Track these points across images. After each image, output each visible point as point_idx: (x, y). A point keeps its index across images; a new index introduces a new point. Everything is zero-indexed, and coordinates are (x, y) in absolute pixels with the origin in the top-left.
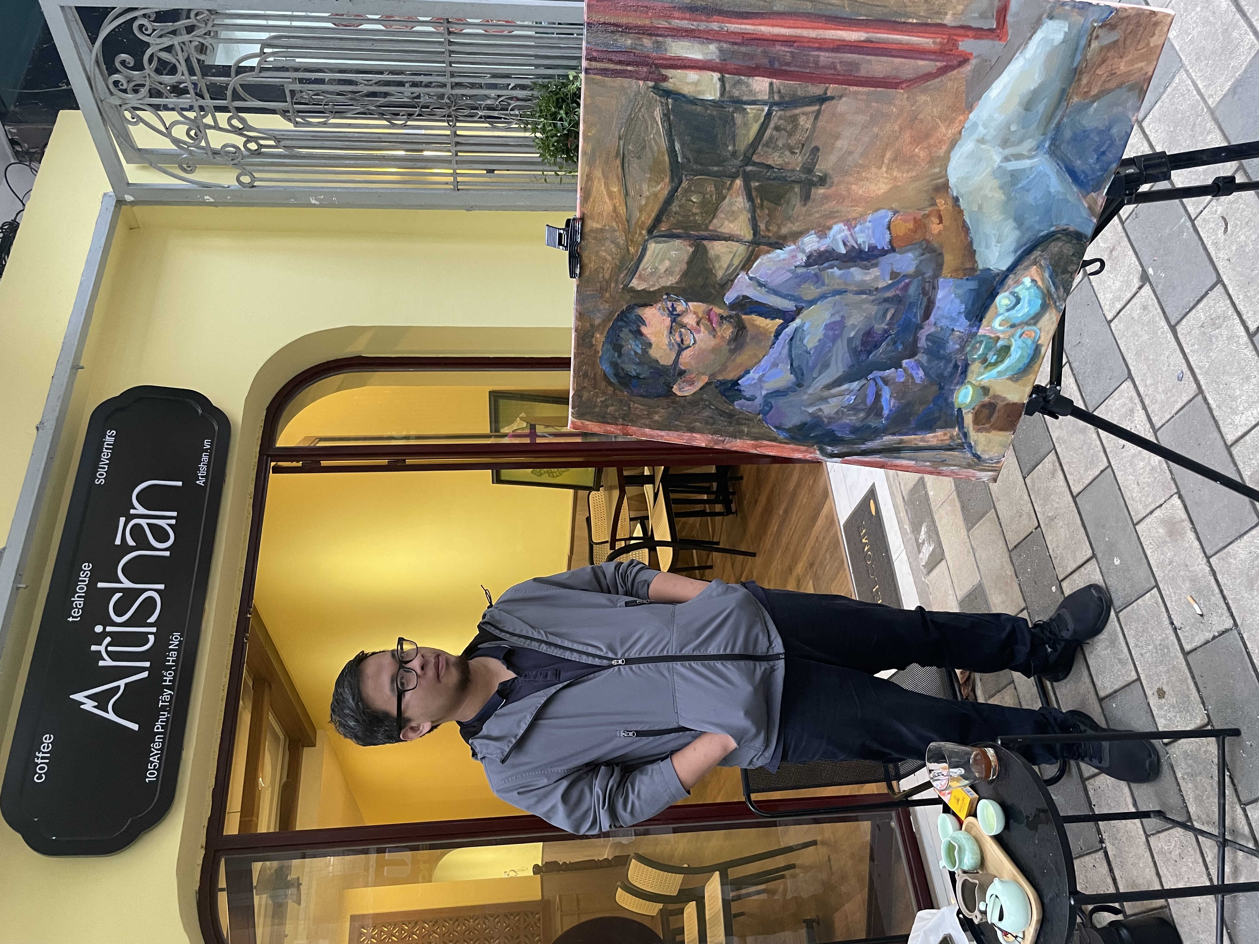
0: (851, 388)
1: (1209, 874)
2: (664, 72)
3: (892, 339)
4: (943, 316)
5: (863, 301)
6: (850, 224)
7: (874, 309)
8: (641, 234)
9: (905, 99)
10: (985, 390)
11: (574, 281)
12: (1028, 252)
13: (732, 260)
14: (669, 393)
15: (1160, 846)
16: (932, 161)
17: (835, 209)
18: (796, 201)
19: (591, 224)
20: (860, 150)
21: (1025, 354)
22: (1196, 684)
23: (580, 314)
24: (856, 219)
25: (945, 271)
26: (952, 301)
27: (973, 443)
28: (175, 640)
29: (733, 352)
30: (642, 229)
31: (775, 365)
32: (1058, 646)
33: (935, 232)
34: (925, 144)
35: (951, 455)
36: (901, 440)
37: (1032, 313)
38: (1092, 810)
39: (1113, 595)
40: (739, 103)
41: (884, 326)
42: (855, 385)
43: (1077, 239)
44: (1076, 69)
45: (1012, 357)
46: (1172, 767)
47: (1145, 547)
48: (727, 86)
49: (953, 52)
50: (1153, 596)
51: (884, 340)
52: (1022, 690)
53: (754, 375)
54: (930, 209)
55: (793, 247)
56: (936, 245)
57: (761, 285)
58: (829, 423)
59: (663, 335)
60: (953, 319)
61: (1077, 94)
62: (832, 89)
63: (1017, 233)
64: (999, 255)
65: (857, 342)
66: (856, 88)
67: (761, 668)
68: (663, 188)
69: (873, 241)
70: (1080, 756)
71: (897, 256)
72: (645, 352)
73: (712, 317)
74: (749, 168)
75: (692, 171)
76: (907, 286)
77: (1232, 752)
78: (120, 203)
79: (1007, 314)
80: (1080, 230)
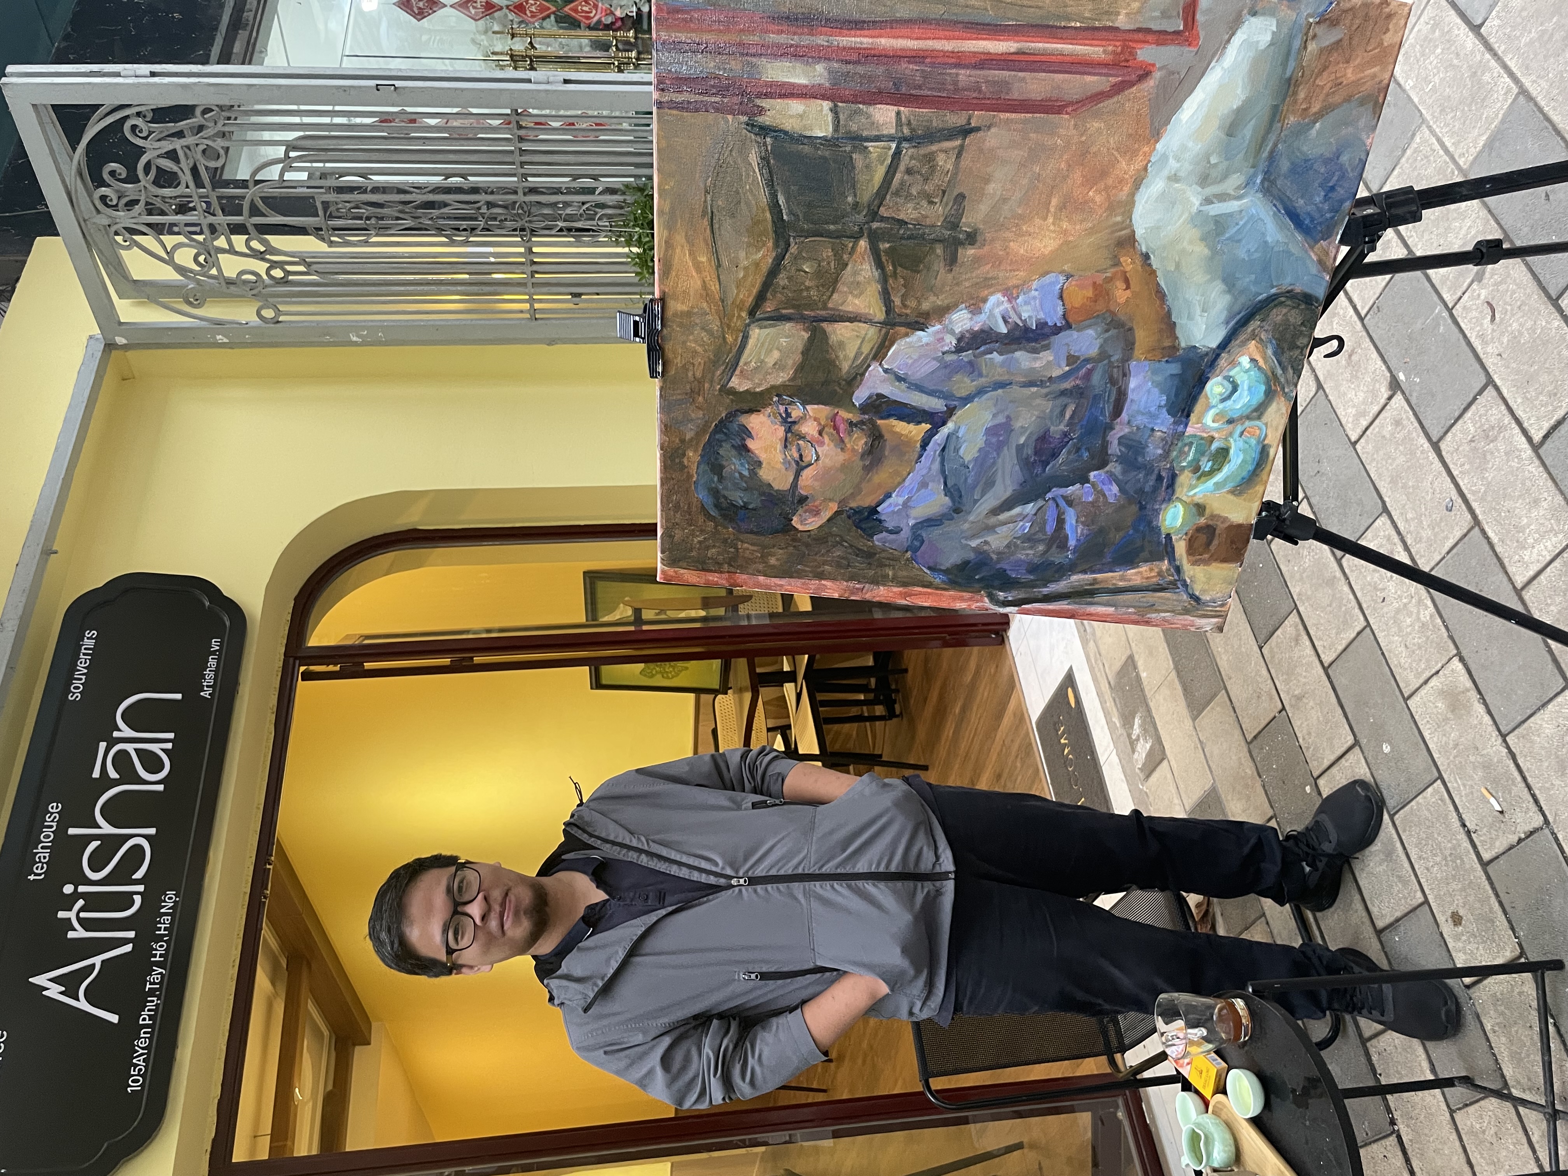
0: (1025, 513)
1: (1537, 1160)
2: (758, 102)
3: (1074, 444)
4: (1139, 412)
5: (1034, 396)
6: (1010, 294)
7: (1048, 406)
8: (739, 316)
9: (1071, 127)
10: (1200, 508)
11: (657, 382)
12: (1243, 323)
13: (859, 348)
14: (788, 528)
15: (1469, 1123)
16: (1112, 208)
17: (989, 276)
18: (939, 266)
19: (675, 306)
20: (1018, 195)
21: (1248, 458)
22: (1501, 904)
23: (666, 426)
24: (1017, 287)
25: (1138, 352)
26: (1149, 391)
27: (1188, 581)
28: (169, 900)
29: (868, 469)
30: (741, 310)
31: (924, 485)
32: (1318, 863)
33: (1122, 300)
34: (1102, 185)
35: (1159, 597)
36: (1095, 579)
37: (1255, 402)
38: (1378, 1080)
39: (1385, 793)
40: (858, 140)
41: (1062, 427)
42: (1030, 508)
43: (1306, 303)
44: (1290, 79)
45: (1232, 463)
46: (1478, 1017)
47: (1421, 727)
48: (841, 116)
49: (1130, 63)
50: (1436, 791)
51: (1064, 447)
52: (1276, 926)
53: (897, 500)
54: (1113, 270)
55: (938, 327)
56: (1123, 317)
57: (899, 379)
58: (999, 561)
59: (775, 449)
60: (1153, 416)
61: (1294, 112)
62: (978, 117)
63: (1228, 298)
64: (1206, 329)
65: (1030, 451)
66: (1008, 115)
67: (922, 891)
68: (765, 255)
69: (1041, 316)
70: (1355, 1008)
71: (1075, 334)
72: (753, 473)
73: (838, 423)
74: (875, 225)
75: (802, 230)
76: (1090, 372)
77: (1555, 990)
78: (110, 347)
79: (1221, 406)
80: (1308, 291)
